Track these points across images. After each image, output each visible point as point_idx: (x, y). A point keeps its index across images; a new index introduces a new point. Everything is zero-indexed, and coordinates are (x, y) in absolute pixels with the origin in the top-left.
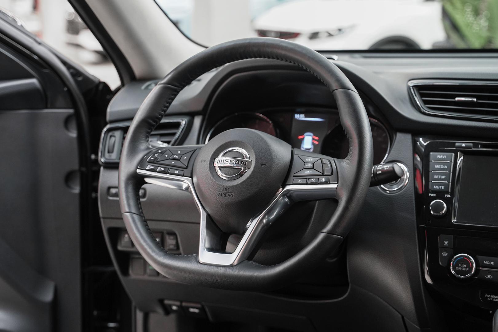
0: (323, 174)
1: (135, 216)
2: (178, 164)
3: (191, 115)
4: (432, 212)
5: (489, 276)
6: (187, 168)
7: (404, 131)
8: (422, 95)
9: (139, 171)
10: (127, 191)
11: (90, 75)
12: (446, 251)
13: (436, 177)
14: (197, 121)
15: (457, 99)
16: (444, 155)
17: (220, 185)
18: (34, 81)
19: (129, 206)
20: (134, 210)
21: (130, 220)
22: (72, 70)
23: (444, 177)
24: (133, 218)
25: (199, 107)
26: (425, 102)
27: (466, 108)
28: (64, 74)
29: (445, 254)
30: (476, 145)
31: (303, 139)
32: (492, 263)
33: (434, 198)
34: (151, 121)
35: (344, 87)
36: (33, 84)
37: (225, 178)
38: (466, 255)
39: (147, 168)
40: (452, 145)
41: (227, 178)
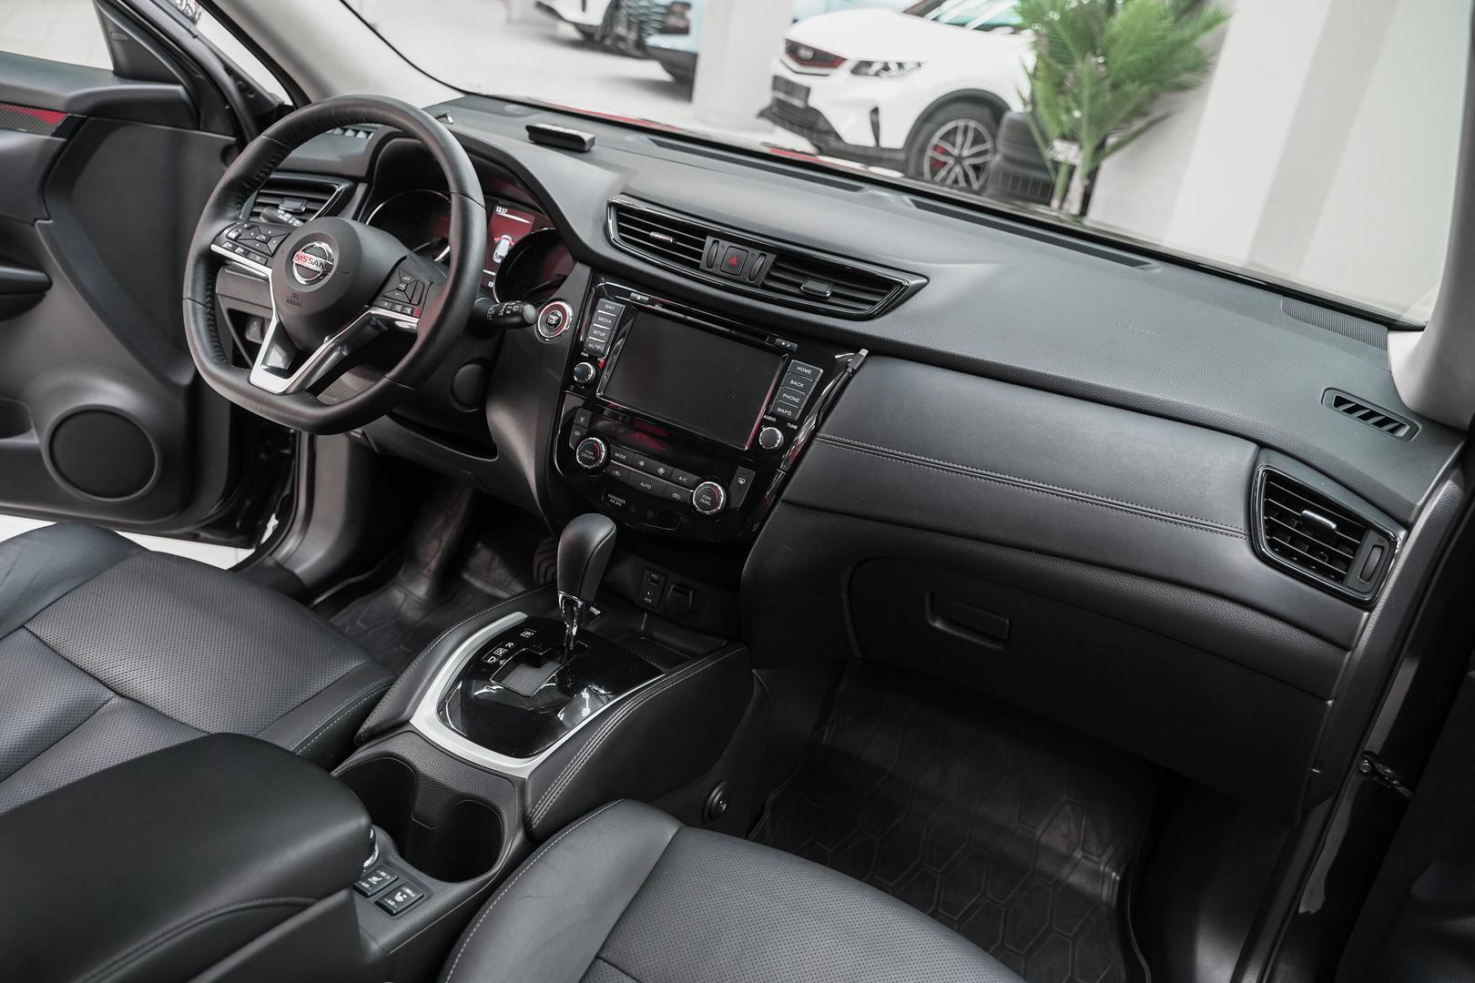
0: (410, 301)
1: (199, 306)
2: (264, 248)
3: (356, 180)
4: (576, 379)
5: (617, 473)
6: (272, 256)
7: (584, 262)
8: (619, 218)
9: (215, 248)
10: (195, 272)
11: (267, 93)
12: (578, 429)
13: (595, 332)
14: (361, 190)
15: (652, 234)
16: (613, 306)
17: (289, 288)
18: (179, 88)
19: (194, 291)
20: (199, 299)
21: (190, 309)
22: (240, 83)
23: (604, 334)
24: (194, 309)
25: (362, 172)
26: (621, 229)
27: (660, 250)
28: (225, 86)
29: (577, 434)
30: (652, 302)
31: (499, 242)
32: (624, 457)
33: (585, 359)
36: (176, 92)
37: (304, 283)
38: (598, 440)
39: (225, 246)
40: (627, 294)
41: (302, 281)
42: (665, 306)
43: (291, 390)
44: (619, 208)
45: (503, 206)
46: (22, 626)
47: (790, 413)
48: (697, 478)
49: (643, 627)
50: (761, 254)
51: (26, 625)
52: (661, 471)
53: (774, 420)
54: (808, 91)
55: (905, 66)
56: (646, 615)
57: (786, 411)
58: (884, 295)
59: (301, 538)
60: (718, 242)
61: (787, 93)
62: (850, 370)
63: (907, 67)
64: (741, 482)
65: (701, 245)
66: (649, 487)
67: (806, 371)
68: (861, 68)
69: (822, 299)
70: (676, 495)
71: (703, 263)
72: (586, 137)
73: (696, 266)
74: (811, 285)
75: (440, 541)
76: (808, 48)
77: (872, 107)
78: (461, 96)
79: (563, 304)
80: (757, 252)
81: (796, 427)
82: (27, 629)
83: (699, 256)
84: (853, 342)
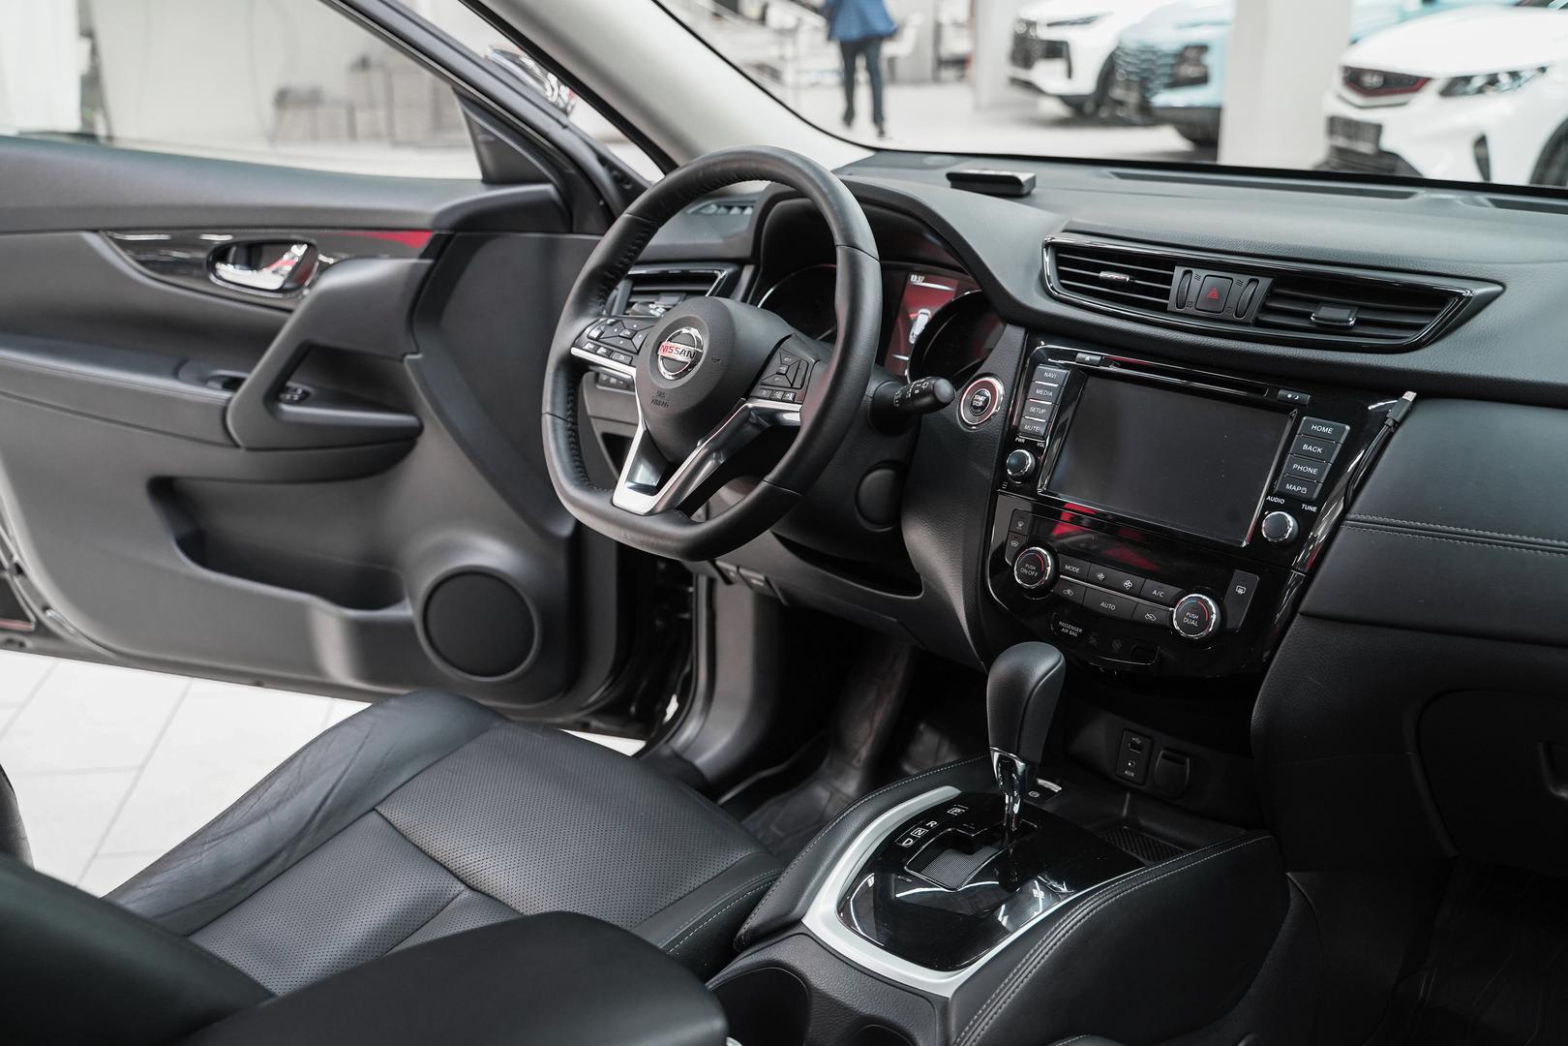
0: (792, 385)
1: (560, 421)
2: (628, 345)
3: (741, 263)
4: (1010, 473)
5: (1069, 591)
6: (637, 353)
7: (1016, 323)
8: (1059, 262)
9: (575, 351)
10: (555, 382)
12: (1016, 539)
13: (1033, 409)
14: (747, 273)
15: (1103, 274)
16: (1054, 373)
17: (659, 388)
18: (549, 188)
19: (553, 404)
20: (559, 413)
21: (549, 426)
22: (615, 173)
23: (1044, 411)
24: (554, 424)
25: (745, 251)
26: (1062, 275)
27: (1115, 293)
28: (599, 180)
29: (1015, 544)
30: (1105, 362)
31: (916, 318)
32: (1077, 570)
33: (1021, 446)
36: (546, 192)
37: (671, 378)
38: (1043, 551)
39: (586, 347)
40: (1072, 356)
41: (668, 376)
42: (1124, 365)
43: (659, 509)
44: (1057, 249)
45: (919, 273)
46: (373, 809)
47: (1304, 490)
48: (1180, 590)
49: (1125, 812)
50: (1251, 281)
51: (379, 808)
52: (1128, 584)
53: (1282, 501)
54: (1378, 129)
55: (1521, 74)
56: (1128, 796)
57: (1299, 488)
58: (1434, 314)
59: (702, 720)
60: (1191, 272)
61: (1349, 137)
62: (1390, 422)
63: (1526, 75)
64: (1240, 592)
65: (1168, 280)
66: (1112, 607)
67: (1324, 429)
68: (1456, 87)
69: (1342, 329)
70: (1149, 617)
71: (1171, 303)
72: (1023, 177)
73: (1162, 308)
74: (1327, 313)
75: (872, 722)
76: (1374, 72)
77: (1474, 135)
78: (869, 154)
79: (992, 380)
80: (1246, 279)
81: (1314, 509)
82: (377, 811)
83: (1166, 294)
84: (1391, 384)
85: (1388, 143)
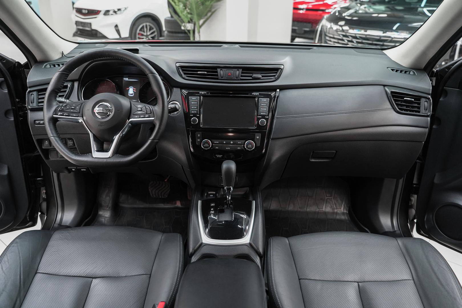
0: (147, 113)
2: (75, 111)
3: (73, 81)
4: (192, 123)
5: (217, 148)
6: (79, 113)
7: (177, 87)
8: (183, 70)
9: (54, 116)
10: (50, 127)
11: (10, 58)
12: (199, 139)
13: (193, 107)
15: (198, 72)
16: (195, 98)
17: (99, 121)
19: (52, 133)
20: (55, 136)
21: (54, 140)
23: (196, 107)
24: (56, 139)
26: (185, 74)
27: (203, 76)
29: (199, 140)
30: (208, 93)
31: (128, 90)
32: (218, 142)
33: (193, 117)
34: (57, 91)
35: (152, 73)
37: (100, 118)
38: (207, 140)
39: (59, 114)
40: (198, 93)
41: (99, 117)
42: (212, 93)
43: (111, 156)
44: (182, 67)
45: (126, 77)
46: (36, 273)
47: (265, 114)
48: (245, 141)
50: (237, 70)
51: (38, 272)
52: (232, 142)
53: (261, 117)
54: (90, 24)
55: (121, 9)
57: (264, 113)
58: (276, 73)
60: (222, 70)
62: (277, 96)
63: (122, 9)
64: (258, 138)
65: (217, 72)
66: (229, 148)
67: (264, 100)
68: (107, 13)
69: (259, 79)
70: (239, 148)
71: (219, 77)
72: (138, 48)
73: (218, 79)
74: (255, 75)
76: (85, 9)
77: (115, 25)
78: (77, 45)
80: (236, 70)
81: (268, 117)
83: (217, 75)
84: (274, 89)
85: (94, 27)
